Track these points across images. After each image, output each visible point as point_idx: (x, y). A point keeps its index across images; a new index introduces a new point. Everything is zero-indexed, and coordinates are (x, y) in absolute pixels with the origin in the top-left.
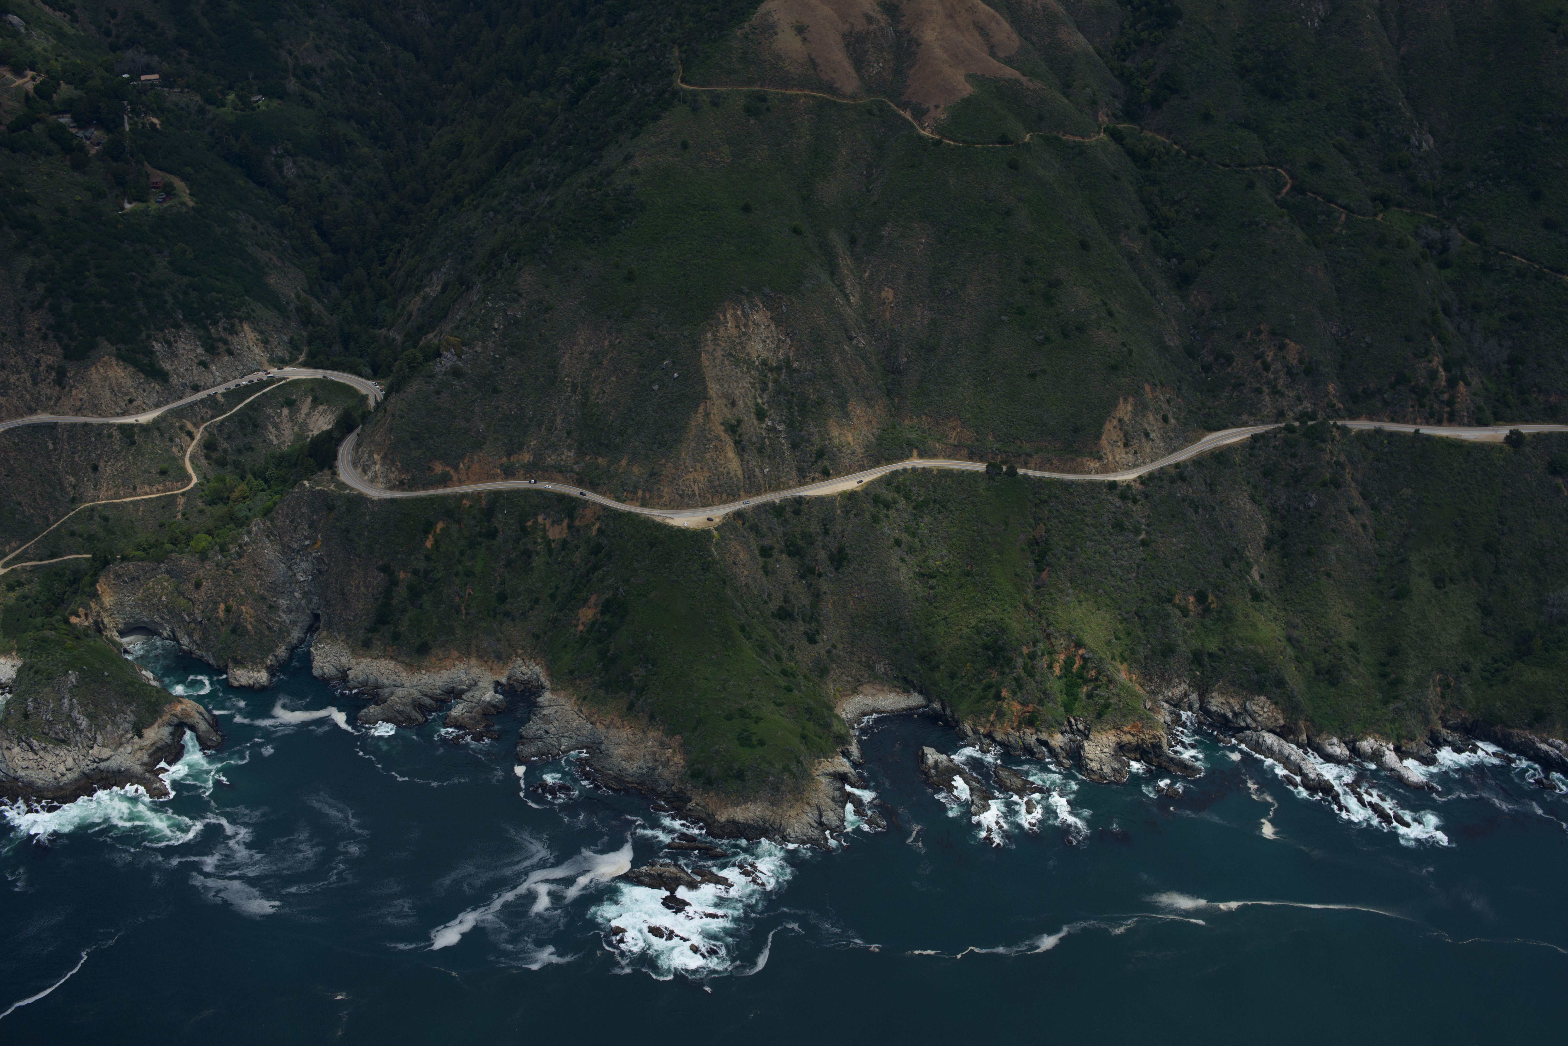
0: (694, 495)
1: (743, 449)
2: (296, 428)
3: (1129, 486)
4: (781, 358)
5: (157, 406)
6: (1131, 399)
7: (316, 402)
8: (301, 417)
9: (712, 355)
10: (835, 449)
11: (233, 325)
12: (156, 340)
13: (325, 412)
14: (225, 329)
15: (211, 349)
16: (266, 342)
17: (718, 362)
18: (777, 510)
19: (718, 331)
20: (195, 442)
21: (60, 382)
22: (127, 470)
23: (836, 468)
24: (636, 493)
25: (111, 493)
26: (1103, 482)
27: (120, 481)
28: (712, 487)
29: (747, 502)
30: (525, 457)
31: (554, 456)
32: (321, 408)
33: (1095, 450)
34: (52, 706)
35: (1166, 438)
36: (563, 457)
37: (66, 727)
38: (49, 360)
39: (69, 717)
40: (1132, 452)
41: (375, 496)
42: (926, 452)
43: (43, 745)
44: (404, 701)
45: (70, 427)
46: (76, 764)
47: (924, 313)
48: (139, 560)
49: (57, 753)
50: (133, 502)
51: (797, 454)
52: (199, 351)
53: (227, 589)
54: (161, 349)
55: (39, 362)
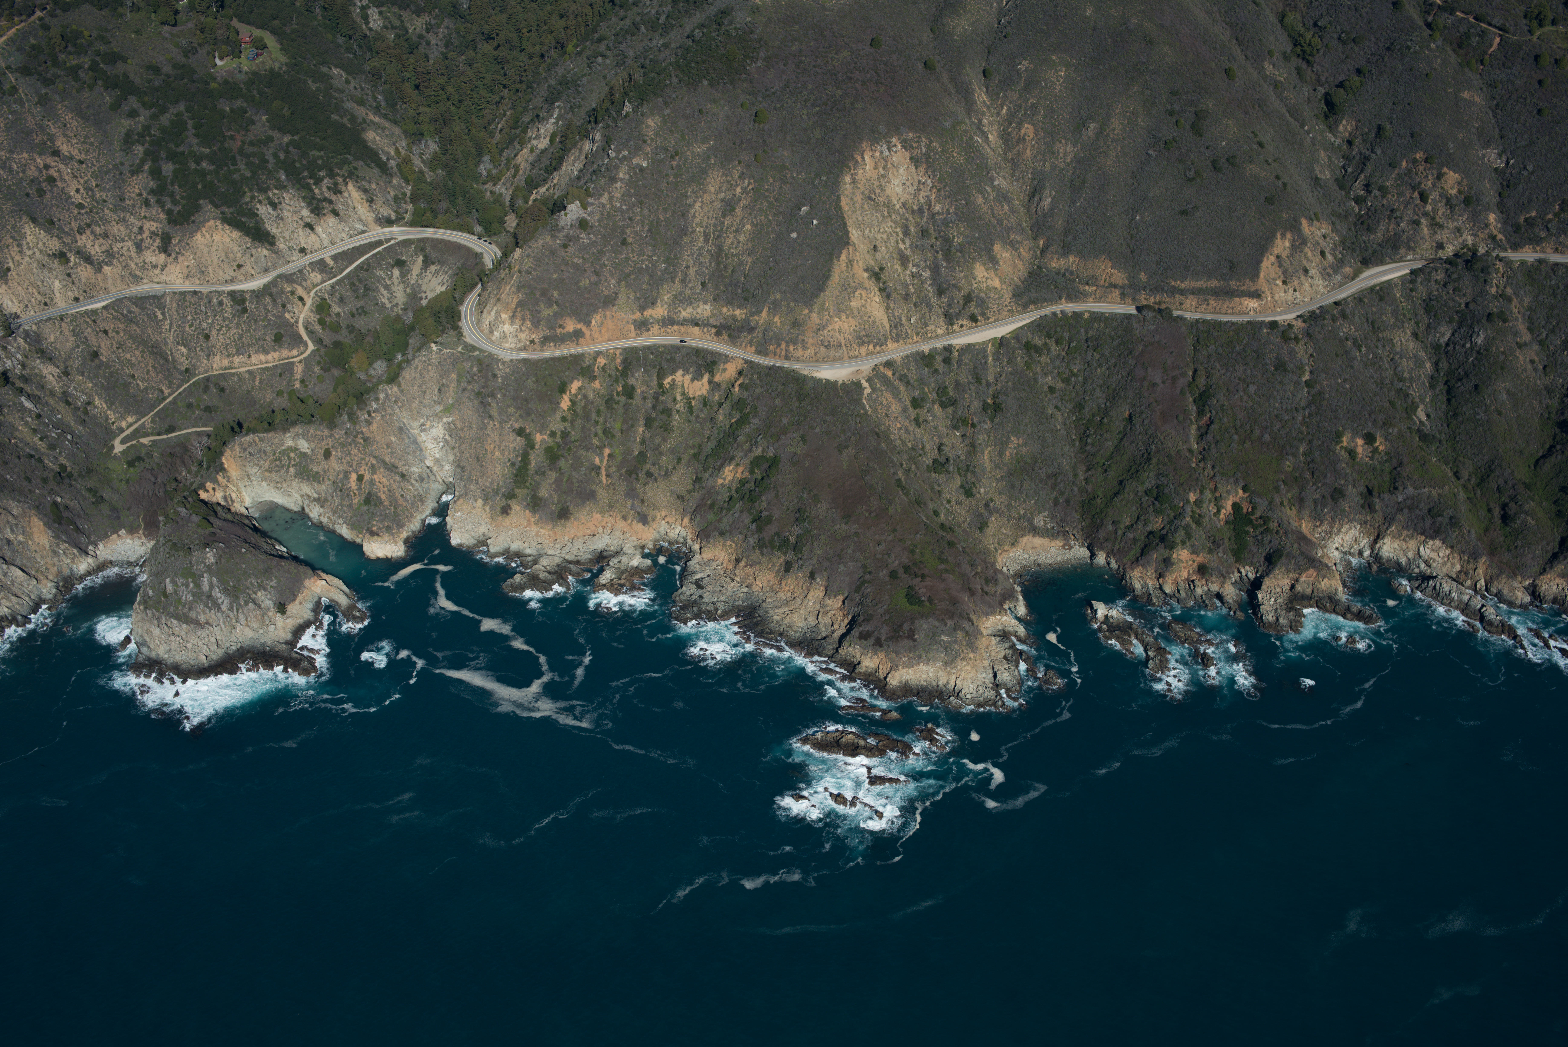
0: (840, 346)
1: (888, 297)
2: (408, 290)
3: (1290, 326)
4: (922, 201)
5: (266, 270)
6: (1289, 236)
7: (427, 262)
8: (413, 278)
9: (852, 199)
10: (982, 295)
11: (336, 184)
12: (260, 202)
13: (438, 272)
14: (329, 188)
15: (317, 211)
16: (371, 201)
17: (858, 206)
18: (926, 359)
19: (856, 174)
20: (307, 307)
21: (165, 249)
22: (240, 338)
23: (983, 314)
24: (779, 345)
25: (226, 362)
26: (1263, 322)
27: (234, 351)
28: (859, 337)
29: (896, 351)
30: (659, 311)
31: (690, 310)
32: (433, 268)
33: (1253, 289)
34: (191, 585)
35: (1326, 275)
36: (699, 310)
37: (207, 606)
38: (152, 226)
39: (209, 596)
40: (1291, 290)
41: (506, 356)
42: (1075, 295)
43: (184, 626)
44: (549, 569)
45: (180, 296)
46: (218, 645)
47: (1067, 150)
48: (264, 431)
49: (199, 633)
50: (249, 372)
51: (944, 300)
52: (304, 212)
53: (358, 458)
54: (265, 212)
55: (142, 229)
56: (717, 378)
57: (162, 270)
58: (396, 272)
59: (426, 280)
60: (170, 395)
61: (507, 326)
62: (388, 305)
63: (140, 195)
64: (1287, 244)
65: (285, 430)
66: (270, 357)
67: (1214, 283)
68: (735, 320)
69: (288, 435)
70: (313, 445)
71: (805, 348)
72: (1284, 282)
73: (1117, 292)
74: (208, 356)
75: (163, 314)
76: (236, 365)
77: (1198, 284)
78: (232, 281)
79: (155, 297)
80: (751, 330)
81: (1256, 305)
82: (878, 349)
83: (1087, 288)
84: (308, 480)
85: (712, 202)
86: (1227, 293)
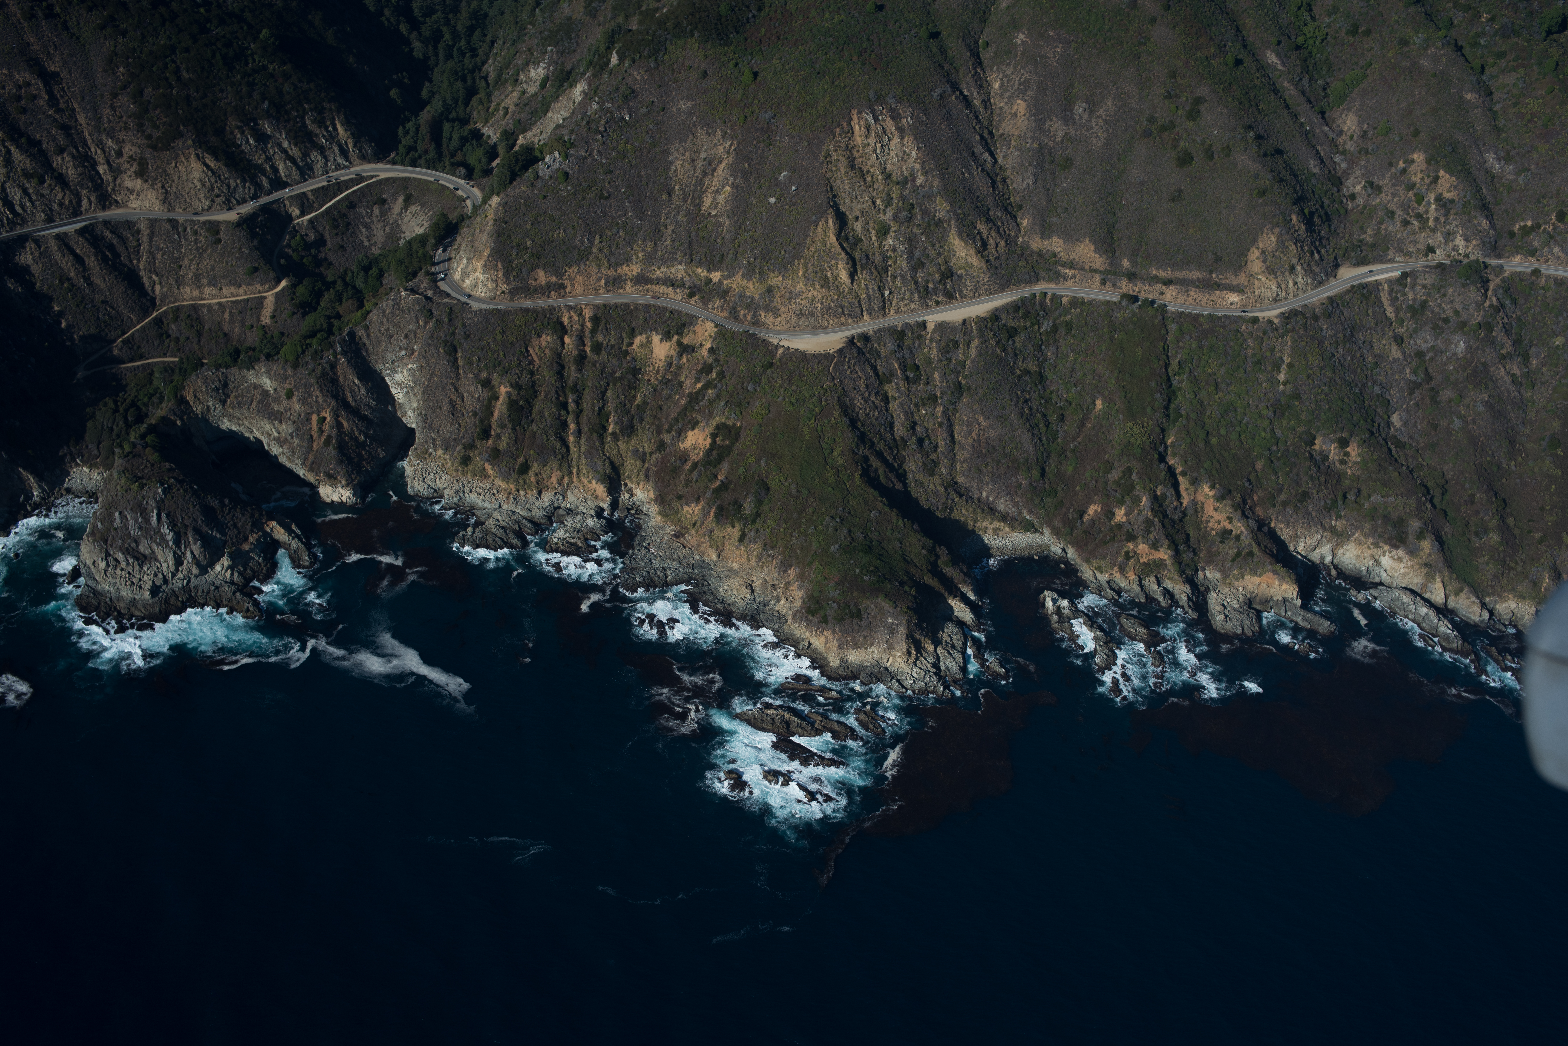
0: (812, 315)
1: (864, 268)
2: (388, 230)
3: (1270, 323)
4: (906, 172)
5: (242, 203)
6: (1277, 228)
7: (408, 202)
8: (392, 217)
9: (835, 166)
10: (960, 272)
11: (322, 118)
13: (418, 213)
14: (313, 122)
15: (300, 144)
16: (356, 136)
17: (840, 174)
18: (898, 334)
19: (841, 140)
20: (283, 242)
21: (141, 175)
22: (213, 269)
23: (961, 292)
24: (750, 311)
25: (196, 293)
26: (1243, 317)
27: (205, 281)
28: (830, 308)
29: (868, 325)
30: (633, 269)
31: (664, 269)
32: (413, 208)
33: (1235, 283)
34: (140, 520)
36: (673, 270)
37: (155, 542)
38: (130, 150)
39: (158, 532)
41: (475, 306)
42: (1056, 277)
43: (131, 561)
44: (502, 523)
45: (153, 223)
46: (165, 581)
47: (1058, 128)
48: (227, 367)
49: (145, 568)
50: (220, 304)
51: (920, 276)
52: (285, 144)
53: (320, 400)
54: (248, 143)
55: (119, 154)
56: (686, 341)
57: (138, 196)
58: (376, 211)
59: (406, 220)
60: (139, 323)
61: (478, 274)
62: (366, 244)
64: (1273, 239)
65: (250, 367)
66: (241, 290)
67: (1196, 275)
68: (710, 283)
69: (251, 372)
70: (275, 384)
71: (776, 316)
72: (1268, 278)
73: (1098, 278)
74: (179, 286)
75: (137, 240)
76: (207, 296)
77: (1180, 275)
78: (208, 211)
79: (129, 222)
80: (725, 294)
81: (1236, 300)
82: (850, 321)
83: (1067, 271)
84: (269, 418)
85: (693, 161)
86: (1209, 286)
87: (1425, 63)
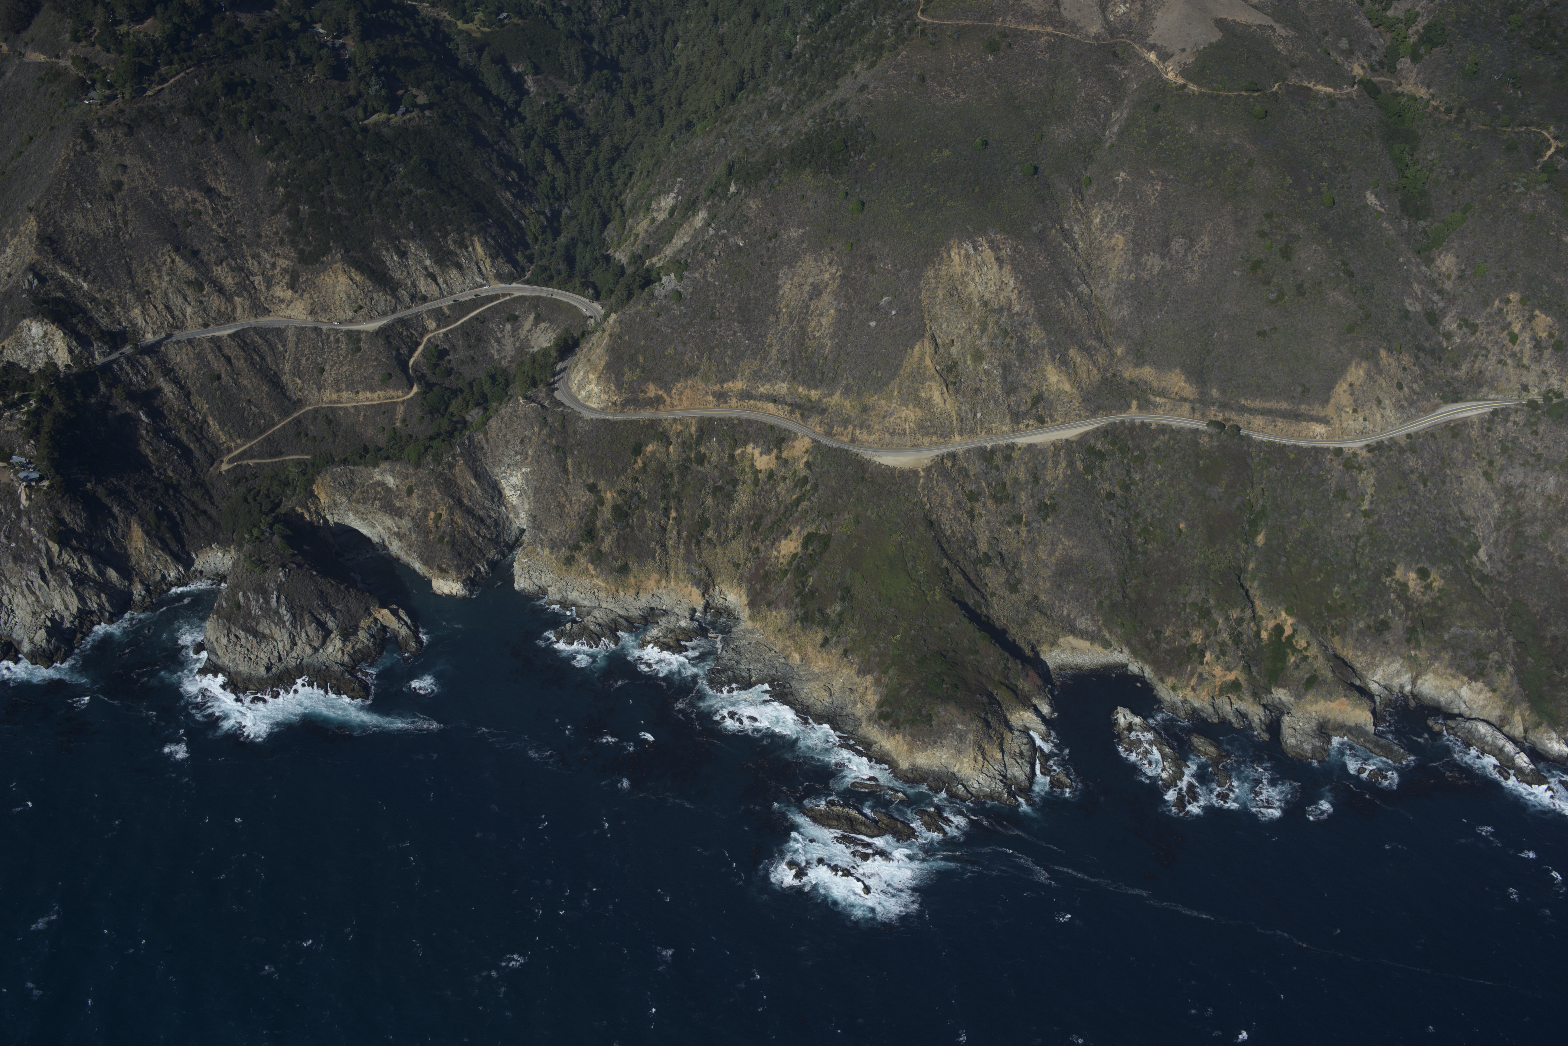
0: (905, 434)
1: (957, 391)
2: (517, 344)
3: (1355, 454)
4: (1003, 300)
5: (385, 314)
6: (1365, 364)
7: (538, 320)
8: (523, 333)
9: (933, 293)
10: (1052, 397)
11: (462, 239)
12: (387, 249)
13: (546, 329)
14: (455, 242)
15: (441, 262)
16: (495, 257)
17: (938, 300)
18: (986, 455)
19: (940, 269)
20: (418, 352)
21: (292, 286)
22: (351, 375)
23: (1051, 416)
24: (846, 428)
25: (334, 396)
26: (1328, 448)
27: (344, 386)
28: (922, 427)
29: (959, 444)
30: (739, 385)
31: (767, 386)
32: (543, 325)
33: (1322, 414)
34: (261, 600)
35: (1399, 407)
36: (776, 387)
37: (274, 622)
38: (283, 263)
39: (277, 612)
40: (1361, 419)
41: (587, 415)
42: (1145, 405)
43: (250, 638)
44: (600, 621)
45: (301, 331)
46: (280, 659)
47: (1154, 262)
48: (355, 464)
49: (263, 646)
50: (355, 407)
51: (1013, 399)
52: (428, 262)
53: (438, 497)
54: (391, 259)
55: (274, 265)
56: (784, 455)
57: (288, 305)
58: (508, 327)
59: (535, 336)
60: (279, 422)
61: (593, 386)
62: (496, 357)
63: (277, 233)
64: (1361, 372)
65: (376, 465)
66: (376, 395)
67: (1284, 406)
68: (810, 401)
69: (377, 470)
70: (398, 482)
71: (870, 433)
72: (1355, 411)
73: (1187, 406)
74: (319, 389)
75: (284, 346)
76: (344, 400)
77: (1268, 405)
78: (351, 321)
79: (278, 329)
80: (823, 411)
81: (1323, 431)
82: (942, 440)
83: (1158, 399)
84: (391, 514)
85: (801, 285)
86: (1295, 416)
87: (1526, 206)
